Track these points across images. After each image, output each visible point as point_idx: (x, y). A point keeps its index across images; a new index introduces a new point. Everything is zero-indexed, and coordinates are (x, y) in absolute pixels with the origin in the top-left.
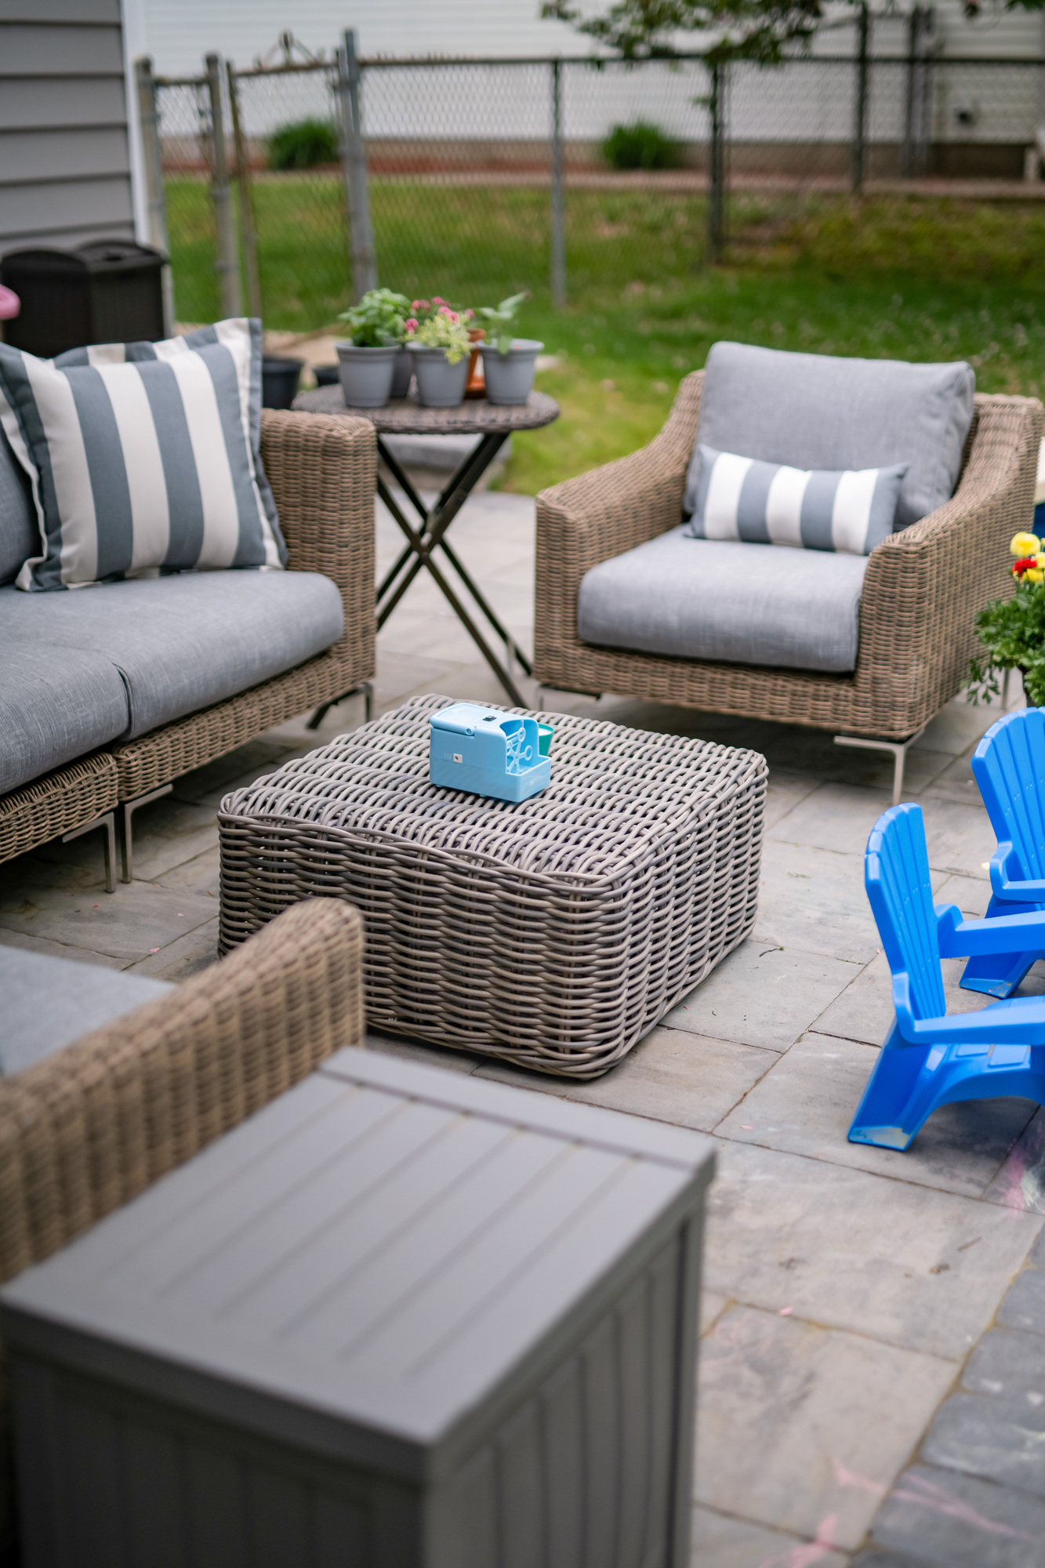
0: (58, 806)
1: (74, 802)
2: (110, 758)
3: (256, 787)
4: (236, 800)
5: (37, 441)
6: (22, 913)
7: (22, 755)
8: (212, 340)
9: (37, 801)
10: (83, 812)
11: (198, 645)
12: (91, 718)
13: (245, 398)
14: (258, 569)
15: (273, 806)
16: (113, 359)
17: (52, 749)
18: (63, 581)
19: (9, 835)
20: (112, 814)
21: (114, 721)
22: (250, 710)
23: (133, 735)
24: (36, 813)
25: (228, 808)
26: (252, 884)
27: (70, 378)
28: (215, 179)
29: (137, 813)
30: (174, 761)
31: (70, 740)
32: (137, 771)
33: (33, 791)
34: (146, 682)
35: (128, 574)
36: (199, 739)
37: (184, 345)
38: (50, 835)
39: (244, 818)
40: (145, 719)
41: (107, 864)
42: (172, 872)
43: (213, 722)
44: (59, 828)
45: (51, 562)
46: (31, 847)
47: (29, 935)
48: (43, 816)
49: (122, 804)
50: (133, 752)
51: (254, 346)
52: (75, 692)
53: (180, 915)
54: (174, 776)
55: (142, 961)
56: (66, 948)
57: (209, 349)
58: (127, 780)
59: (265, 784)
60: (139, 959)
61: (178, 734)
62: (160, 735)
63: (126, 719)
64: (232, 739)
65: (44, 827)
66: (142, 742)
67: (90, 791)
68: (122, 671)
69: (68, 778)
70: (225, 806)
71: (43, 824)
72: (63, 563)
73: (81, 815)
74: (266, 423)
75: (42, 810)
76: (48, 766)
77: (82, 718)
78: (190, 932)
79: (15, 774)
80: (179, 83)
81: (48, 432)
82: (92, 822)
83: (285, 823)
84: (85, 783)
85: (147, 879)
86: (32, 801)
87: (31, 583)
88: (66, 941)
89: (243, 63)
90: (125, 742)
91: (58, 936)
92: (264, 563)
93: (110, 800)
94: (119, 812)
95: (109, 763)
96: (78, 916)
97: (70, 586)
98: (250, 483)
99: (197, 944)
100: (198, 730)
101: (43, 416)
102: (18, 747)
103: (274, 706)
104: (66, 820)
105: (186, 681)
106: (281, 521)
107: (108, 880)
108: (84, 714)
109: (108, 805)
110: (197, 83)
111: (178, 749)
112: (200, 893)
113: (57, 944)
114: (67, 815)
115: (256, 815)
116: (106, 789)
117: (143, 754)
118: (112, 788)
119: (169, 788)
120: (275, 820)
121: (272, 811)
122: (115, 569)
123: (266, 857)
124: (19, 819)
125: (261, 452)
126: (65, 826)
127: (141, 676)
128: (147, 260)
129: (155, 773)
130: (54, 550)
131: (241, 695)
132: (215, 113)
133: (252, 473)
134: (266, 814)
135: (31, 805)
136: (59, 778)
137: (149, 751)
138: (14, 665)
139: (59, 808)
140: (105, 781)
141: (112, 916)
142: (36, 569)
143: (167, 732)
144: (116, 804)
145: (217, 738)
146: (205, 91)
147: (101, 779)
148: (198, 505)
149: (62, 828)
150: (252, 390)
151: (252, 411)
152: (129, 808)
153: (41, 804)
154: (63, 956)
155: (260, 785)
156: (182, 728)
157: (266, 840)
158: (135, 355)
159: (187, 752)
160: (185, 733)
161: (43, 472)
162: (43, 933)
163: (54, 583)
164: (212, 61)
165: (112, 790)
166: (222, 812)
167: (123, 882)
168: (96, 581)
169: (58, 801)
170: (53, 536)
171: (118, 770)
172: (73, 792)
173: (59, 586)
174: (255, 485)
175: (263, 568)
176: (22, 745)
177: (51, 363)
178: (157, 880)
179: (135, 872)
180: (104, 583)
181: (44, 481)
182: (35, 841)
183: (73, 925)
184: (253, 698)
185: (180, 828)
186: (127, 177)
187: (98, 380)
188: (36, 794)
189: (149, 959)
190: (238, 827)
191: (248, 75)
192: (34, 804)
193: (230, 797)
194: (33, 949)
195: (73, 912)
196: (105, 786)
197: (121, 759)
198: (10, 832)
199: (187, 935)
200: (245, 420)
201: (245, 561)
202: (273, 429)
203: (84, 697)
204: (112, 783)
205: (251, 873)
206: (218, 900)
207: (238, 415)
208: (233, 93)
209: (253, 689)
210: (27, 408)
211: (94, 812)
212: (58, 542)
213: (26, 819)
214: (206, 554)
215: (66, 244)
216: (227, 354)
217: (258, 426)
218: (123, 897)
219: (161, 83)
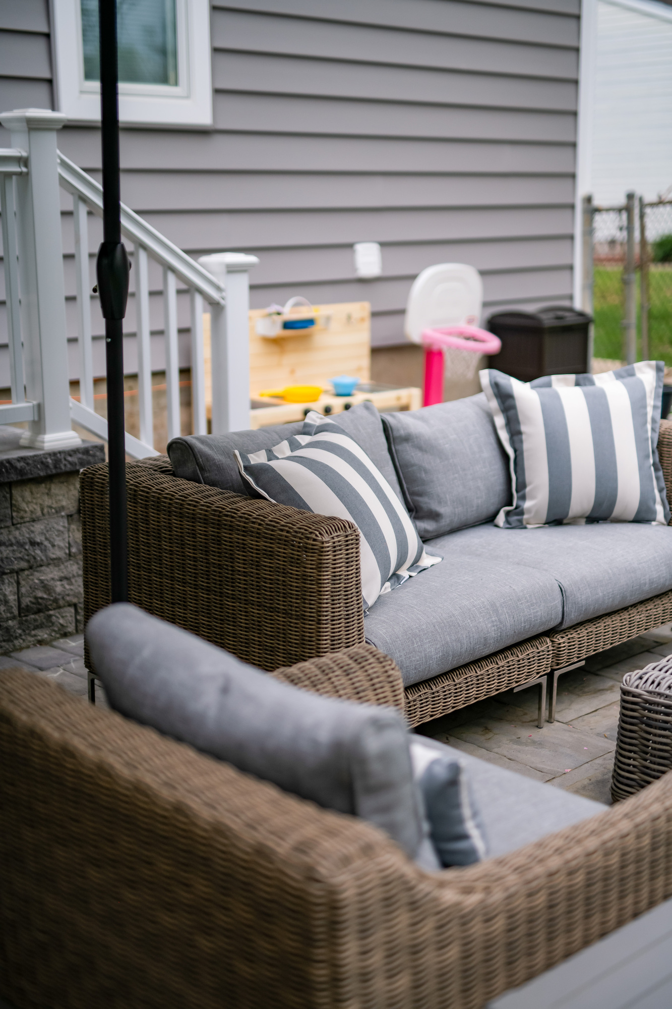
0: (514, 668)
1: (524, 667)
2: (548, 640)
3: (646, 671)
4: (633, 679)
5: (515, 433)
6: (483, 735)
7: (495, 634)
8: (632, 374)
9: (501, 664)
10: (528, 674)
11: (610, 572)
12: (539, 613)
13: (650, 411)
14: (650, 524)
15: (659, 684)
16: (567, 383)
17: (513, 632)
18: (524, 523)
19: (482, 685)
20: (546, 676)
21: (553, 617)
22: (639, 616)
23: (564, 627)
24: (499, 672)
25: (628, 683)
26: (640, 735)
27: (540, 395)
28: (627, 270)
29: (561, 677)
30: (588, 646)
31: (525, 626)
32: (564, 650)
33: (498, 657)
34: (575, 593)
35: (565, 521)
36: (605, 633)
37: (613, 377)
38: (507, 687)
39: (638, 691)
40: (573, 617)
41: (540, 709)
42: (580, 718)
43: (615, 622)
44: (512, 683)
45: (518, 510)
46: (494, 693)
47: (487, 750)
48: (504, 674)
49: (553, 671)
50: (562, 637)
51: (658, 379)
52: (531, 596)
53: (585, 748)
54: (587, 656)
55: (559, 776)
56: (510, 762)
57: (629, 380)
58: (557, 656)
59: (653, 669)
60: (557, 775)
61: (592, 628)
62: (581, 628)
63: (560, 616)
64: (626, 635)
65: (504, 681)
66: (569, 632)
67: (534, 661)
68: (560, 585)
69: (521, 651)
70: (626, 681)
71: (503, 680)
72: (525, 511)
73: (527, 676)
74: (663, 429)
75: (503, 670)
76: (510, 642)
77: (534, 613)
78: (592, 761)
79: (489, 646)
80: (608, 210)
81: (523, 428)
82: (533, 681)
83: (666, 697)
84: (531, 655)
85: (564, 722)
86: (497, 664)
87: (504, 522)
88: (511, 757)
89: (650, 197)
90: (557, 631)
91: (505, 753)
92: (654, 520)
93: (546, 668)
94: (550, 676)
95: (547, 644)
96: (518, 741)
97: (529, 526)
98: (650, 467)
99: (596, 770)
100: (605, 626)
101: (521, 418)
102: (493, 628)
103: (655, 615)
104: (518, 678)
105: (601, 594)
106: (667, 493)
107: (539, 719)
108: (535, 611)
109: (544, 671)
110: (620, 210)
111: (592, 638)
112: (598, 735)
113: (505, 758)
114: (518, 675)
115: (647, 689)
116: (544, 660)
117: (569, 639)
118: (548, 660)
119: (583, 663)
120: (660, 695)
121: (658, 688)
122: (557, 517)
123: (648, 718)
124: (489, 675)
125: (657, 447)
126: (517, 682)
127: (573, 589)
128: (580, 320)
129: (576, 652)
130: (521, 503)
131: (634, 606)
132: (630, 228)
133: (651, 461)
134: (654, 690)
135: (497, 666)
136: (515, 650)
137: (572, 638)
138: (493, 576)
139: (514, 670)
140: (544, 655)
141: (540, 744)
142: (508, 514)
143: (585, 626)
144: (549, 670)
145: (616, 633)
146: (624, 216)
147: (541, 654)
148: (615, 480)
149: (514, 683)
150: (655, 407)
151: (654, 421)
152: (557, 674)
153: (503, 667)
154: (508, 768)
155: (650, 669)
156: (595, 625)
157: (650, 706)
158: (581, 382)
159: (597, 641)
160: (596, 628)
161: (518, 453)
162: (496, 750)
163: (518, 524)
164: (630, 197)
165: (547, 661)
166: (623, 685)
167: (548, 721)
168: (545, 524)
169: (513, 665)
170: (521, 494)
171: (552, 648)
172: (523, 660)
173: (521, 526)
174: (652, 468)
175: (654, 523)
176: (496, 628)
177: (528, 385)
178: (571, 723)
179: (557, 716)
180: (550, 526)
181: (518, 459)
182: (497, 690)
183: (515, 746)
184: (642, 608)
185: (586, 690)
186: (571, 268)
187: (557, 397)
188: (500, 659)
189: (564, 776)
190: (634, 696)
191: (652, 205)
192: (499, 666)
193: (630, 676)
194: (489, 760)
195: (515, 738)
196: (544, 658)
197: (555, 641)
198: (483, 683)
199: (590, 763)
200: (649, 427)
201: (642, 517)
202: (667, 433)
203: (536, 600)
204: (548, 657)
205: (640, 728)
206: (615, 743)
207: (646, 423)
208: (642, 216)
209: (642, 602)
210: (511, 413)
211: (535, 675)
212: (523, 498)
213: (493, 675)
214: (617, 512)
215: (530, 308)
216: (641, 383)
217: (658, 430)
218: (547, 731)
219: (597, 210)
